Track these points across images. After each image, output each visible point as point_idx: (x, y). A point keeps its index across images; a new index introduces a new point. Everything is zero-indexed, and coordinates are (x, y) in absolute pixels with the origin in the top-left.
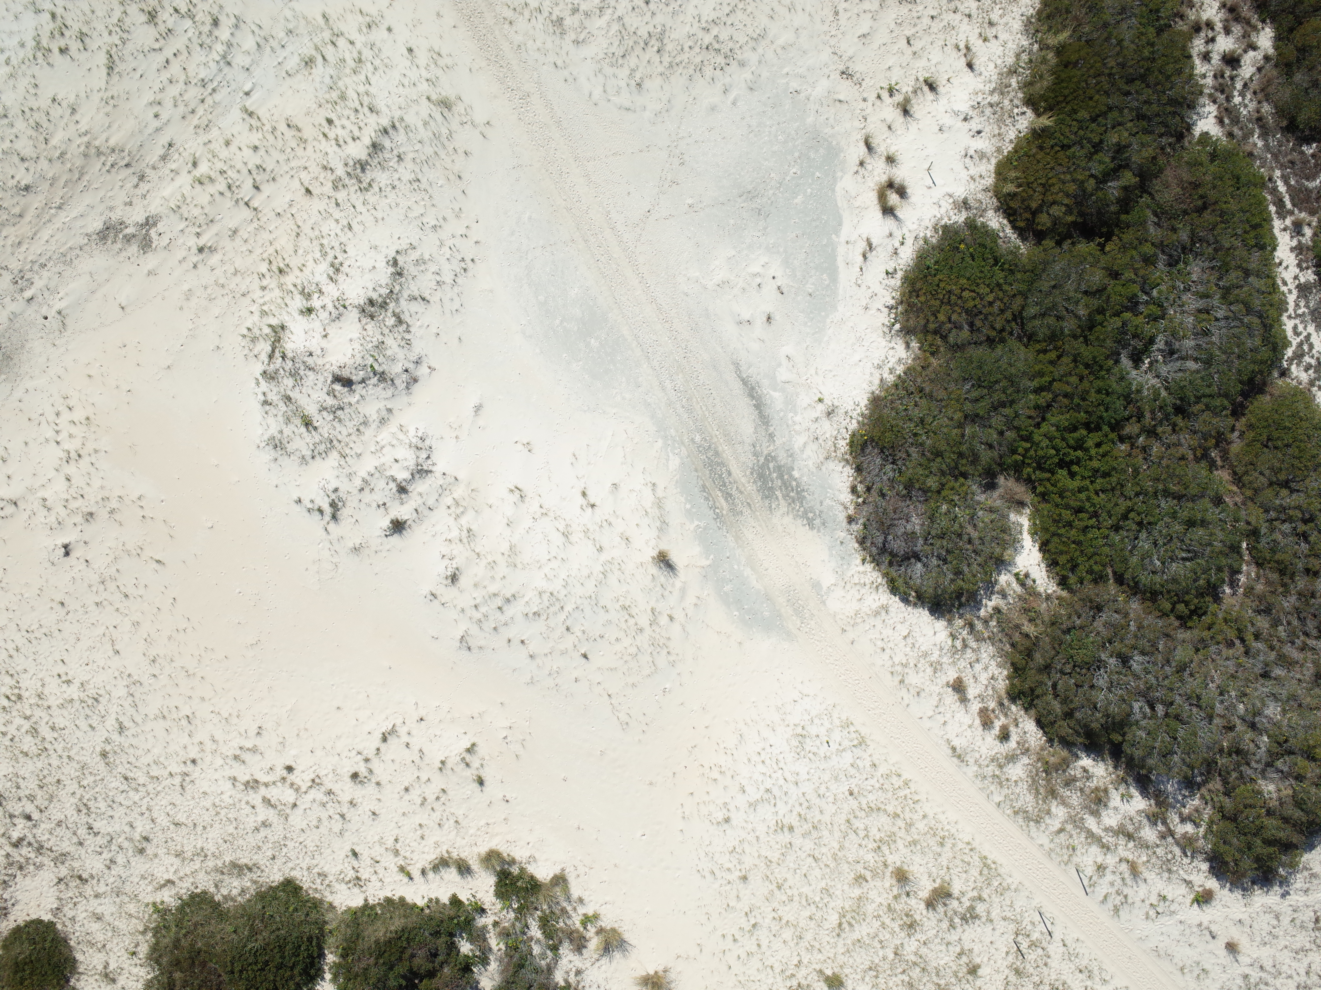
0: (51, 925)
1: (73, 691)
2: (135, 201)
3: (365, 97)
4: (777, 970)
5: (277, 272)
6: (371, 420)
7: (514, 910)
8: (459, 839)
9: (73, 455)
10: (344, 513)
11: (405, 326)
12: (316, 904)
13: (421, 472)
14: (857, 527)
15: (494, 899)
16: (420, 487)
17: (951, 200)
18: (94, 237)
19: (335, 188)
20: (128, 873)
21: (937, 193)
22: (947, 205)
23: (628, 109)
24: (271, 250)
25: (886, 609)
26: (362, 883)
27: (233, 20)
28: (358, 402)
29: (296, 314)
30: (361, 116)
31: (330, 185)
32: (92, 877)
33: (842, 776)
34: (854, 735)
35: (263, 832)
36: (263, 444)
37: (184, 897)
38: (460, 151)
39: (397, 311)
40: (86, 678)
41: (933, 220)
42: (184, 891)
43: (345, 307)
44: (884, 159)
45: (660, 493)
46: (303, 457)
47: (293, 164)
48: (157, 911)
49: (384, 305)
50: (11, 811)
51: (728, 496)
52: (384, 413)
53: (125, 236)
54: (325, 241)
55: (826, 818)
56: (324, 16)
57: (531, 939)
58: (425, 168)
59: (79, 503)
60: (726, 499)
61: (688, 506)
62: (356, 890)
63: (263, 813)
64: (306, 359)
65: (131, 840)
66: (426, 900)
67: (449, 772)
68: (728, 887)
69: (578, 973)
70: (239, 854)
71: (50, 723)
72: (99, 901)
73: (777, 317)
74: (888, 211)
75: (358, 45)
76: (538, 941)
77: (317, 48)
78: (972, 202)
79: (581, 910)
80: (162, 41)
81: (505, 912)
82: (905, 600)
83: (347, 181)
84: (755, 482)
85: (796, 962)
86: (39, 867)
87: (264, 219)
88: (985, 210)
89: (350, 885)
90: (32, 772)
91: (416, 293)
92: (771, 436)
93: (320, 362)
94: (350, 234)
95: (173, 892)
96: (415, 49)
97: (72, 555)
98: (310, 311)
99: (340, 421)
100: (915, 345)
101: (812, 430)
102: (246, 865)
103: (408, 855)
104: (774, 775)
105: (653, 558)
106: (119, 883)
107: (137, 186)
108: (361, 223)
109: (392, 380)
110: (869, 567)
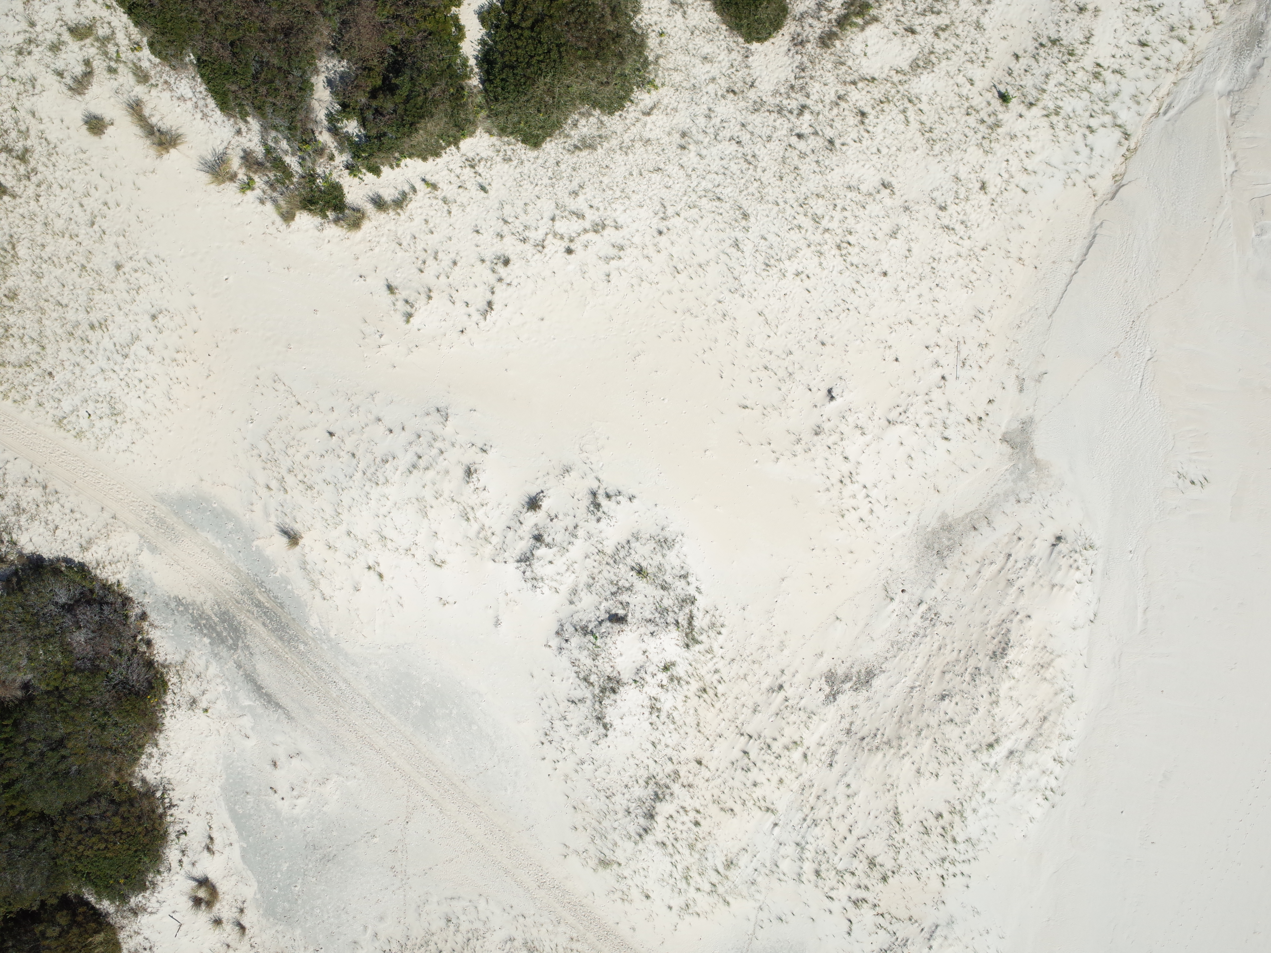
0: (748, 41)
1: (791, 267)
2: (850, 711)
3: (672, 852)
4: (55, 186)
5: (708, 689)
6: (585, 590)
7: (319, 176)
8: (393, 228)
9: (847, 481)
10: (587, 501)
11: (581, 676)
12: (503, 131)
13: (526, 559)
14: (135, 612)
15: (342, 181)
16: (524, 545)
17: (149, 910)
18: (877, 672)
19: (676, 773)
20: (690, 110)
21: (165, 910)
22: (152, 904)
23: (452, 898)
24: (718, 705)
25: (83, 549)
26: (467, 163)
27: (804, 878)
28: (600, 603)
29: (678, 660)
30: (671, 837)
31: (681, 774)
32: (723, 96)
33: (65, 388)
34: (69, 427)
35: (574, 185)
36: (678, 539)
37: (629, 104)
38: (580, 829)
39: (591, 688)
40: (784, 281)
41: (160, 889)
42: (631, 109)
43: (635, 681)
44: (224, 920)
45: (317, 593)
46: (637, 539)
47: (719, 781)
48: (651, 82)
49: (603, 690)
50: (818, 138)
51: (259, 605)
52: (575, 599)
53: (851, 679)
54: (672, 727)
55: (64, 345)
56: (728, 903)
57: (293, 154)
58: (605, 808)
59: (830, 441)
60: (259, 602)
61: (289, 587)
62: (471, 155)
63: (580, 204)
64: (656, 628)
65: (697, 143)
66: (402, 163)
67: (422, 290)
68: (130, 253)
69: (239, 132)
70: (591, 158)
71: (803, 231)
72: (710, 75)
73: (269, 768)
74: (204, 882)
75: (692, 890)
76: (286, 153)
77: (727, 878)
78: (129, 914)
79: (258, 192)
80: (859, 846)
81: (327, 172)
82: (68, 561)
83: (668, 781)
84: (240, 623)
85: (41, 199)
86: (776, 93)
87: (732, 728)
88: (117, 911)
89: (478, 158)
90: (808, 180)
91: (579, 705)
92: (239, 666)
93: (642, 630)
94: (652, 739)
95: (641, 105)
96: (644, 898)
97: (826, 391)
98: (666, 668)
99: (612, 582)
100: (137, 784)
101: (205, 683)
102: (580, 150)
103: (435, 202)
104: (126, 372)
105: (302, 538)
106: (696, 97)
107: (851, 723)
108: (645, 751)
109: (576, 630)
110: (112, 580)
